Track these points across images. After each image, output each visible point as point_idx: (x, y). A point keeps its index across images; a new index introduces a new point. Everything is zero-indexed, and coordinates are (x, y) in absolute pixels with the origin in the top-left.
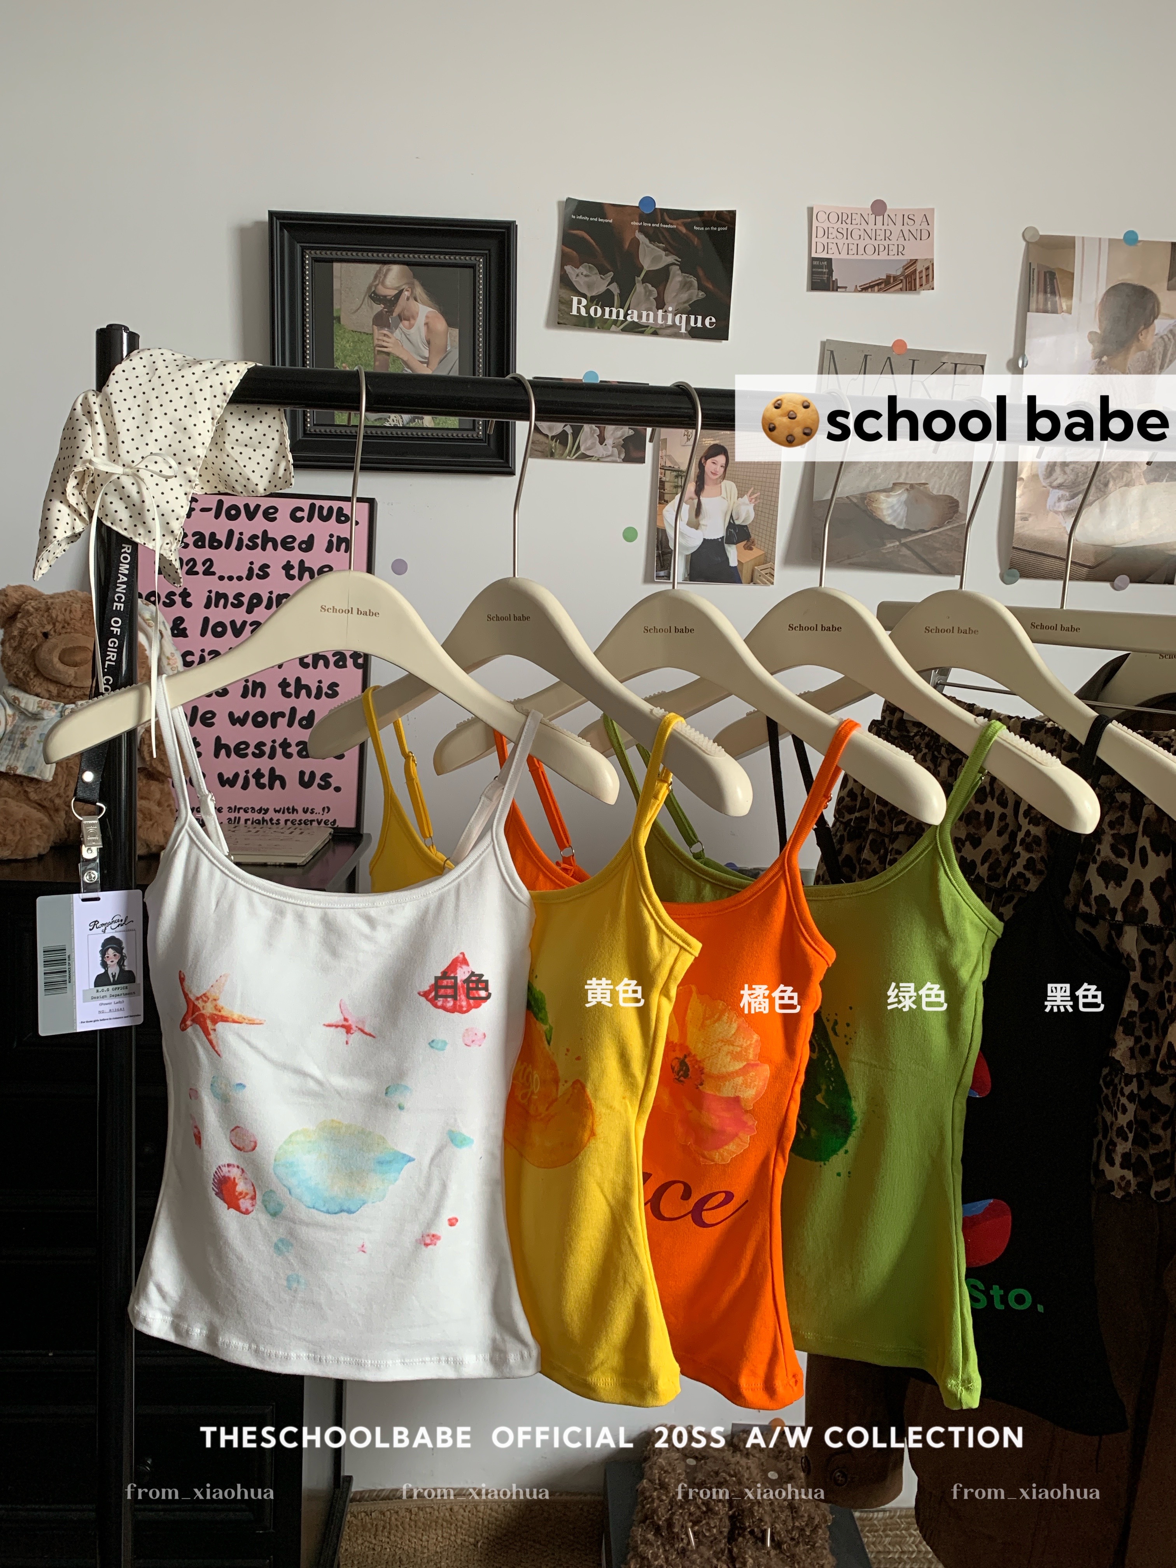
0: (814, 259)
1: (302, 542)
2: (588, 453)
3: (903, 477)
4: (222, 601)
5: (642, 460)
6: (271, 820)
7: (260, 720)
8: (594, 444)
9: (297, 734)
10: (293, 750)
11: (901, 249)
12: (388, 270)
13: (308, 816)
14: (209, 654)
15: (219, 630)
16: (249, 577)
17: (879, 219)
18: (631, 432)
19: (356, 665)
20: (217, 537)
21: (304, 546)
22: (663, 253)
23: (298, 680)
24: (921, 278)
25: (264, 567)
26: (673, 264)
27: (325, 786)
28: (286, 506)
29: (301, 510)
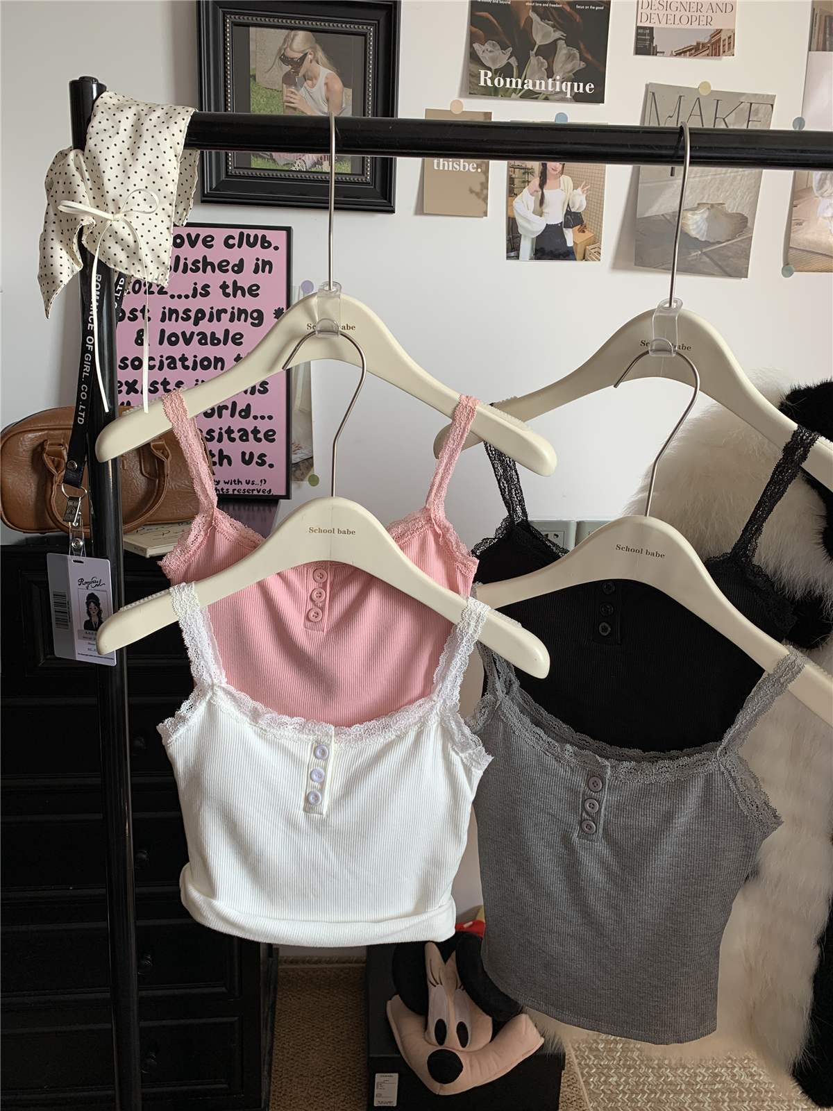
0: (639, 28)
1: (235, 265)
4: (174, 316)
6: (223, 491)
9: (237, 423)
11: (709, 20)
12: (295, 36)
13: (250, 487)
14: (167, 359)
15: (173, 340)
16: (194, 296)
21: (236, 268)
22: (552, 29)
24: (724, 45)
25: (206, 287)
26: (560, 39)
27: (262, 463)
28: (220, 235)
29: (234, 238)
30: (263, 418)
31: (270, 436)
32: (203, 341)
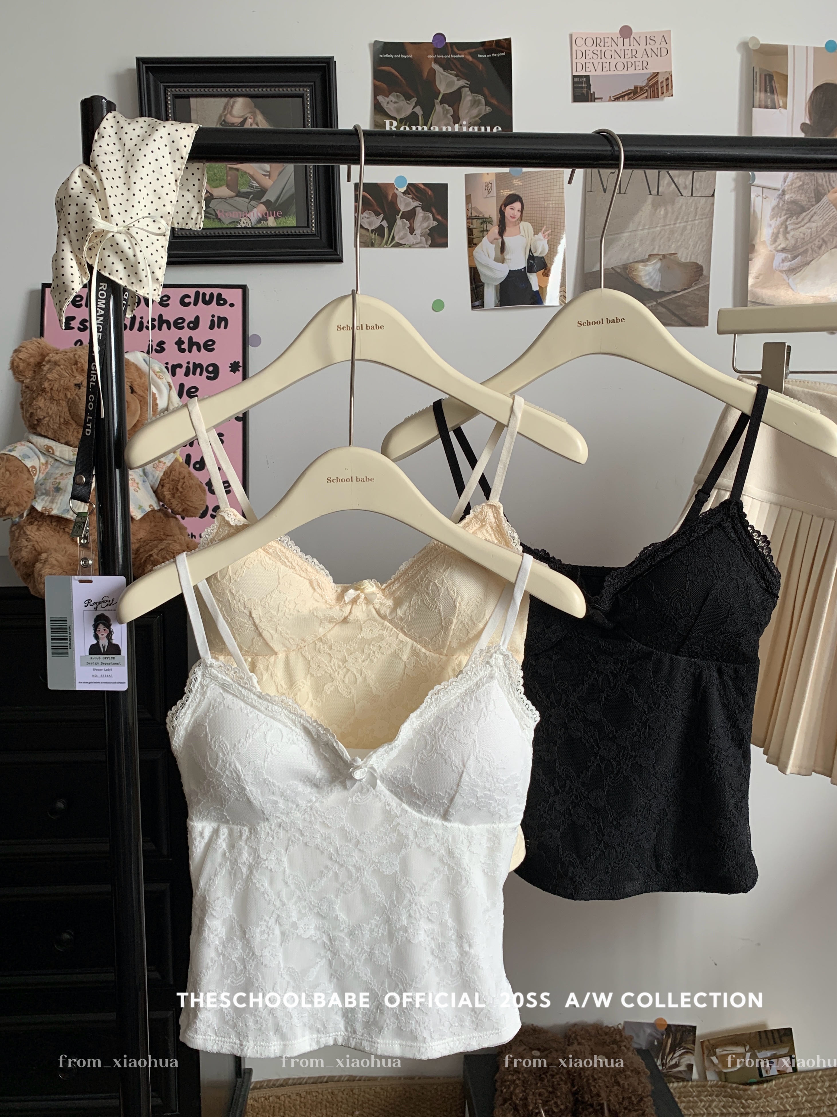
0: (574, 77)
2: (401, 242)
3: (656, 249)
5: (445, 245)
8: (406, 234)
11: (645, 64)
12: (234, 102)
17: (627, 41)
18: (435, 223)
22: (455, 79)
24: (662, 87)
25: (161, 343)
26: (464, 87)
29: (190, 297)
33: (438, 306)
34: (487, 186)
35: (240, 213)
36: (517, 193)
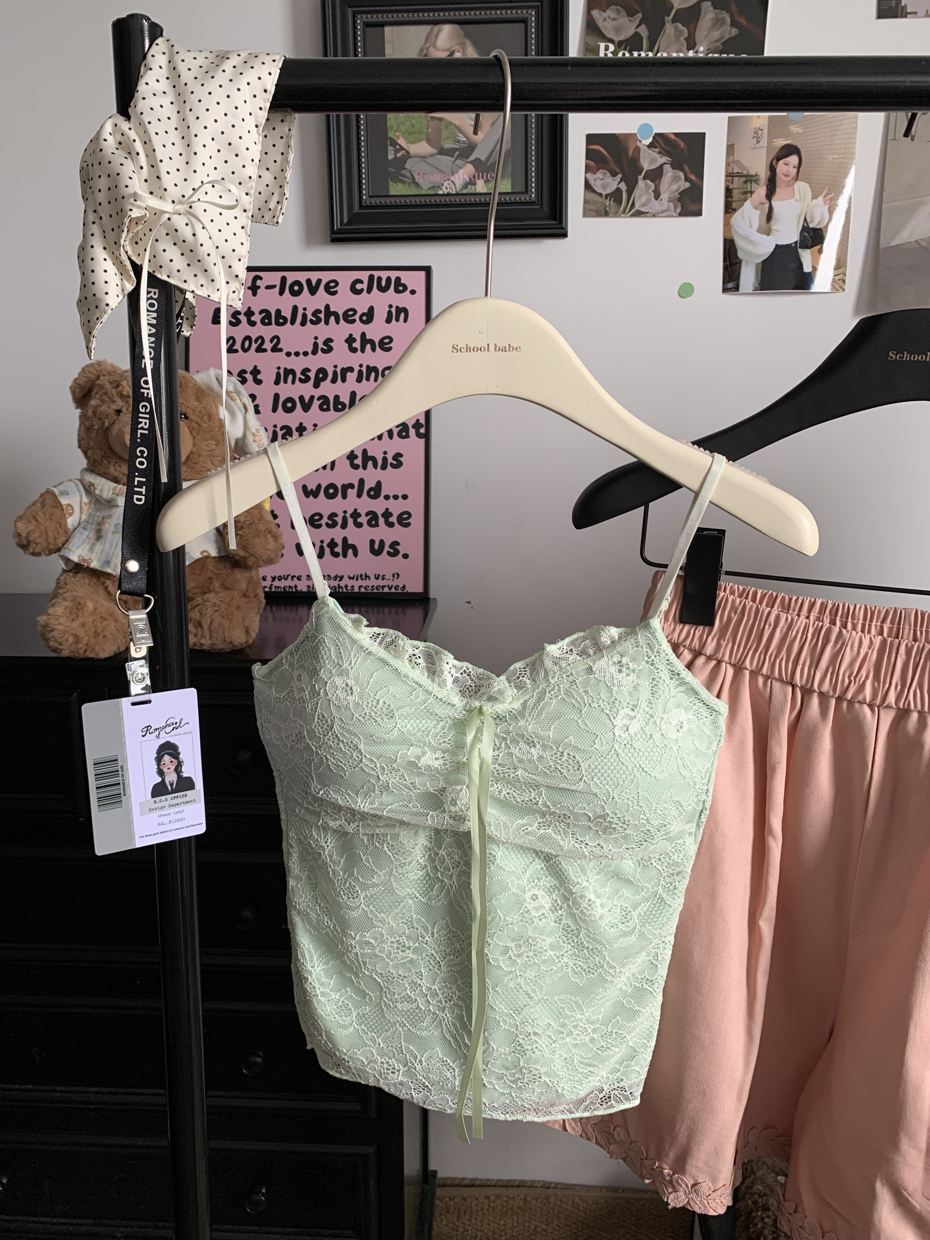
1: (363, 314)
2: (643, 209)
4: (290, 377)
5: (698, 213)
6: (346, 586)
7: (331, 491)
8: (649, 200)
9: (365, 505)
10: (363, 520)
12: (439, 31)
13: (380, 582)
14: (282, 429)
15: (289, 406)
16: (315, 352)
18: (687, 185)
19: (419, 435)
20: (283, 314)
21: (364, 318)
23: (365, 452)
25: (328, 341)
27: (394, 553)
28: (345, 279)
29: (361, 282)
30: (396, 497)
31: (404, 520)
32: (325, 407)
33: (686, 291)
34: (756, 133)
35: (442, 175)
36: (795, 144)
